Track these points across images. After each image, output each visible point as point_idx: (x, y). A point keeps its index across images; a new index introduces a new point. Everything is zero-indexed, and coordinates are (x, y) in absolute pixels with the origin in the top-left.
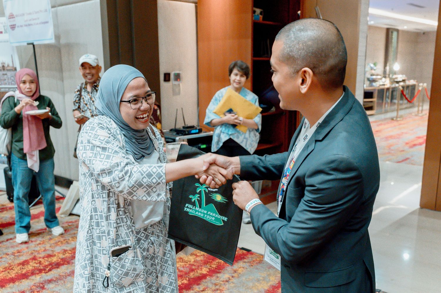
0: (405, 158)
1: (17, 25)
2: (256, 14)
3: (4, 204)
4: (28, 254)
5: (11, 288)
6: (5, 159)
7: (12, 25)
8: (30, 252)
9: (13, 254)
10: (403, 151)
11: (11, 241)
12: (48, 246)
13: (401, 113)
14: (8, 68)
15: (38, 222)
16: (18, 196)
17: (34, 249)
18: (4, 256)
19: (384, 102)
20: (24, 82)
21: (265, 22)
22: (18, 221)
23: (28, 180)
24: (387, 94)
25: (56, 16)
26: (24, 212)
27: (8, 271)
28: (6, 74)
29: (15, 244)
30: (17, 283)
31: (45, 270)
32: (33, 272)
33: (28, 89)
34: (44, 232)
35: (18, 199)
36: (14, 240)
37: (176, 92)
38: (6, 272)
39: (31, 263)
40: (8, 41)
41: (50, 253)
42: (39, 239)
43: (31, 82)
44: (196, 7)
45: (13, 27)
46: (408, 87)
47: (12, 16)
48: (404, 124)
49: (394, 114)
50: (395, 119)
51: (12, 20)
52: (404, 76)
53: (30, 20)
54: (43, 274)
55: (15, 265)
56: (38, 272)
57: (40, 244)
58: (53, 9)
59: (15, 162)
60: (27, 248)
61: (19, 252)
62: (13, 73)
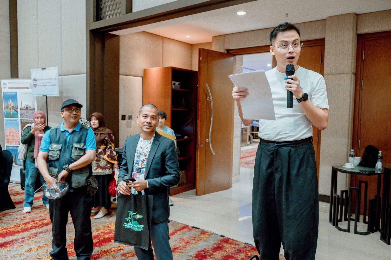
1: (38, 85)
2: (176, 85)
3: (18, 191)
4: (30, 219)
5: (17, 236)
6: (22, 163)
7: (34, 85)
8: (31, 218)
9: (21, 218)
11: (20, 212)
12: (42, 215)
14: (30, 109)
15: (38, 201)
16: (28, 184)
17: (34, 216)
18: (15, 220)
20: (38, 118)
21: (181, 90)
22: (26, 199)
23: (35, 175)
25: (61, 81)
26: (30, 193)
27: (17, 227)
28: (28, 112)
29: (22, 213)
30: (21, 234)
31: (39, 227)
32: (31, 228)
33: (39, 121)
34: (41, 207)
35: (28, 186)
36: (22, 211)
37: (129, 126)
38: (15, 228)
39: (31, 224)
40: (31, 93)
41: (43, 218)
42: (38, 211)
43: (42, 118)
44: (143, 79)
45: (35, 86)
47: (35, 80)
51: (35, 82)
53: (46, 83)
54: (38, 229)
55: (21, 224)
56: (34, 228)
57: (38, 213)
58: (60, 77)
59: (28, 164)
60: (30, 215)
61: (24, 217)
62: (32, 111)
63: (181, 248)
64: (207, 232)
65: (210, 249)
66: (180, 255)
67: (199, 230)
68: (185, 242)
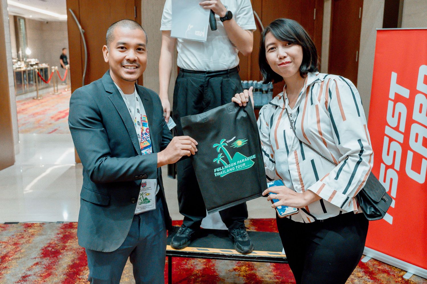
0: (53, 130)
10: (51, 124)
13: (41, 92)
19: (23, 83)
24: (25, 76)
46: (41, 70)
48: (45, 102)
49: (34, 94)
50: (35, 98)
52: (37, 60)
63: (13, 253)
64: (33, 224)
65: (56, 242)
66: (18, 261)
67: (19, 224)
68: (10, 245)
